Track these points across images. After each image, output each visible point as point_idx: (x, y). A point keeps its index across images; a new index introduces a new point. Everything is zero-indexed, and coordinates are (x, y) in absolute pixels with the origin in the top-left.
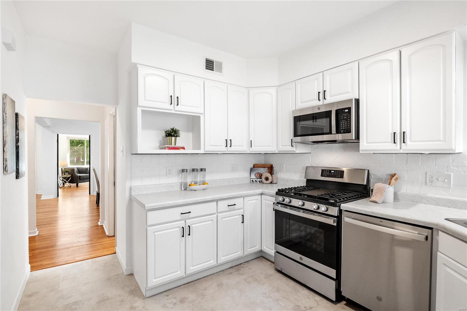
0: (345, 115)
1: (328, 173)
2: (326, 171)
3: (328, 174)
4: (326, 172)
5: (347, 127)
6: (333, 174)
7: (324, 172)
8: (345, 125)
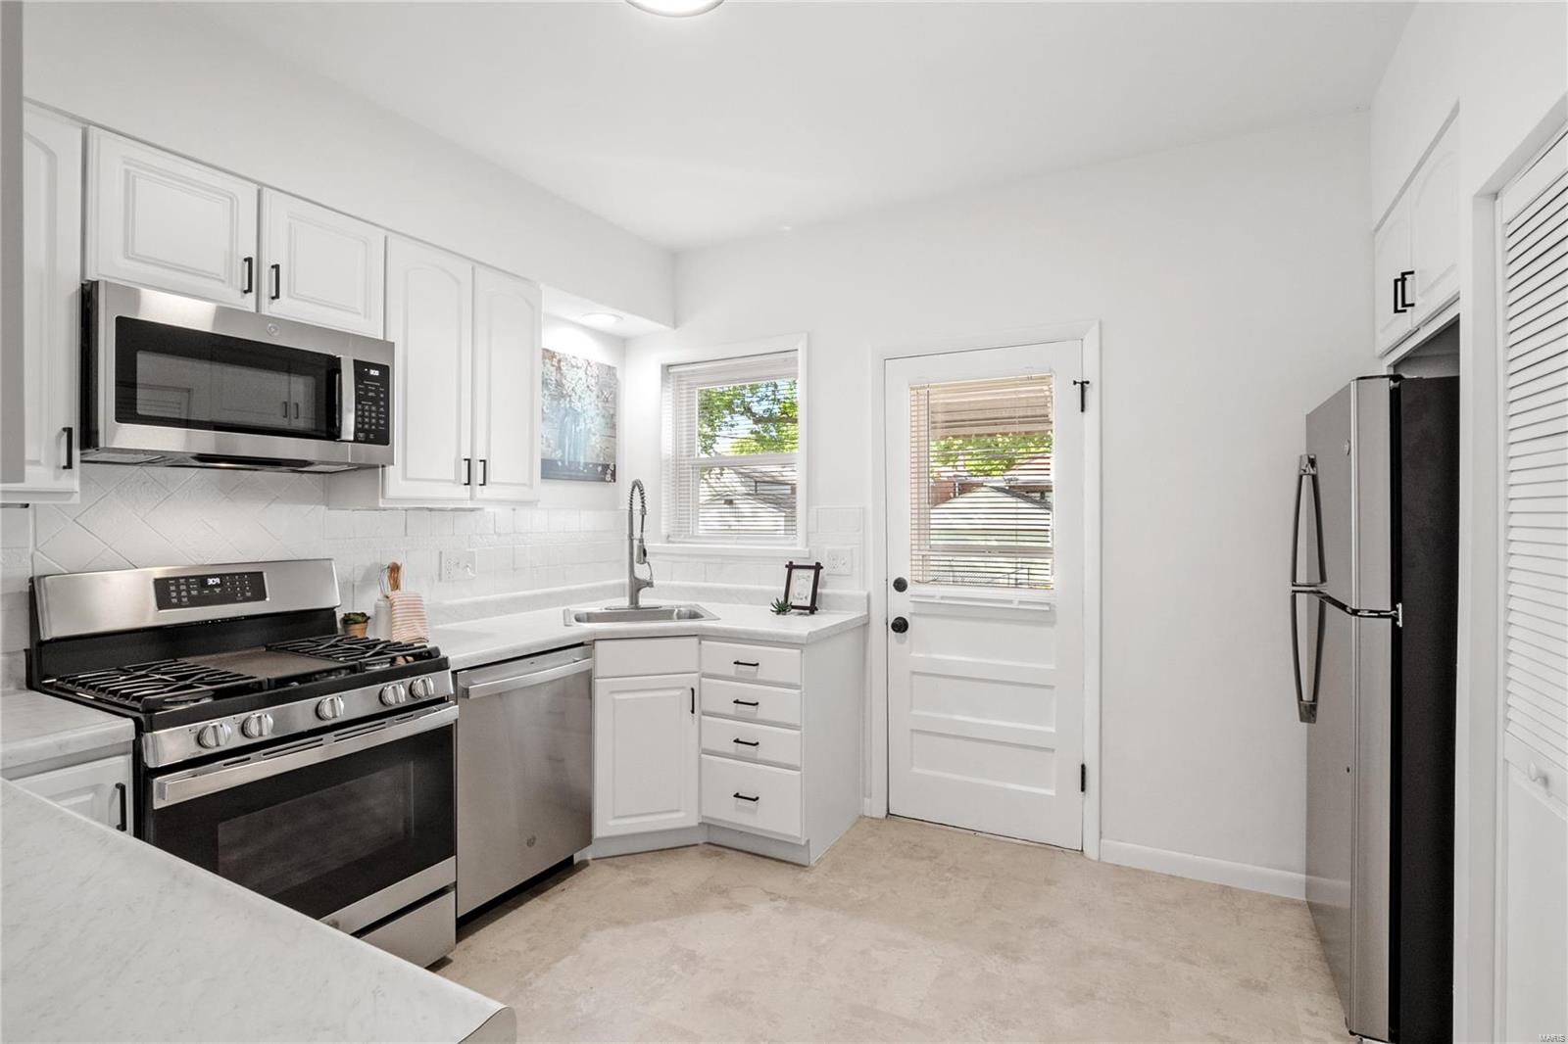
0: (372, 386)
1: (193, 589)
2: (182, 581)
3: (194, 593)
4: (183, 587)
5: (377, 424)
6: (218, 590)
7: (173, 588)
8: (370, 418)
